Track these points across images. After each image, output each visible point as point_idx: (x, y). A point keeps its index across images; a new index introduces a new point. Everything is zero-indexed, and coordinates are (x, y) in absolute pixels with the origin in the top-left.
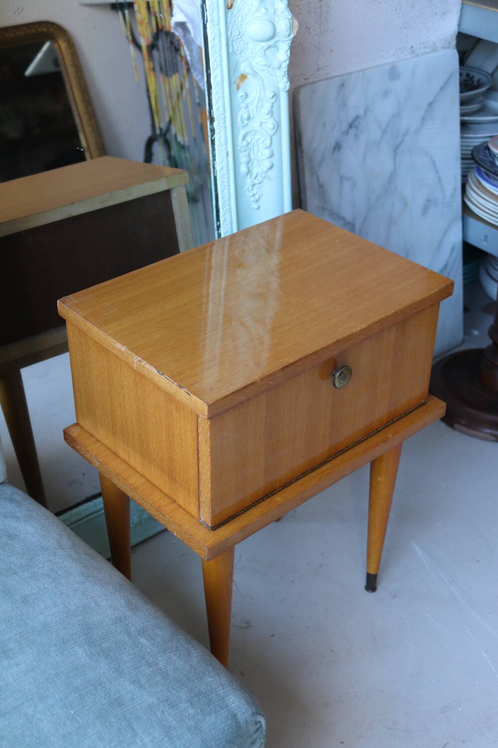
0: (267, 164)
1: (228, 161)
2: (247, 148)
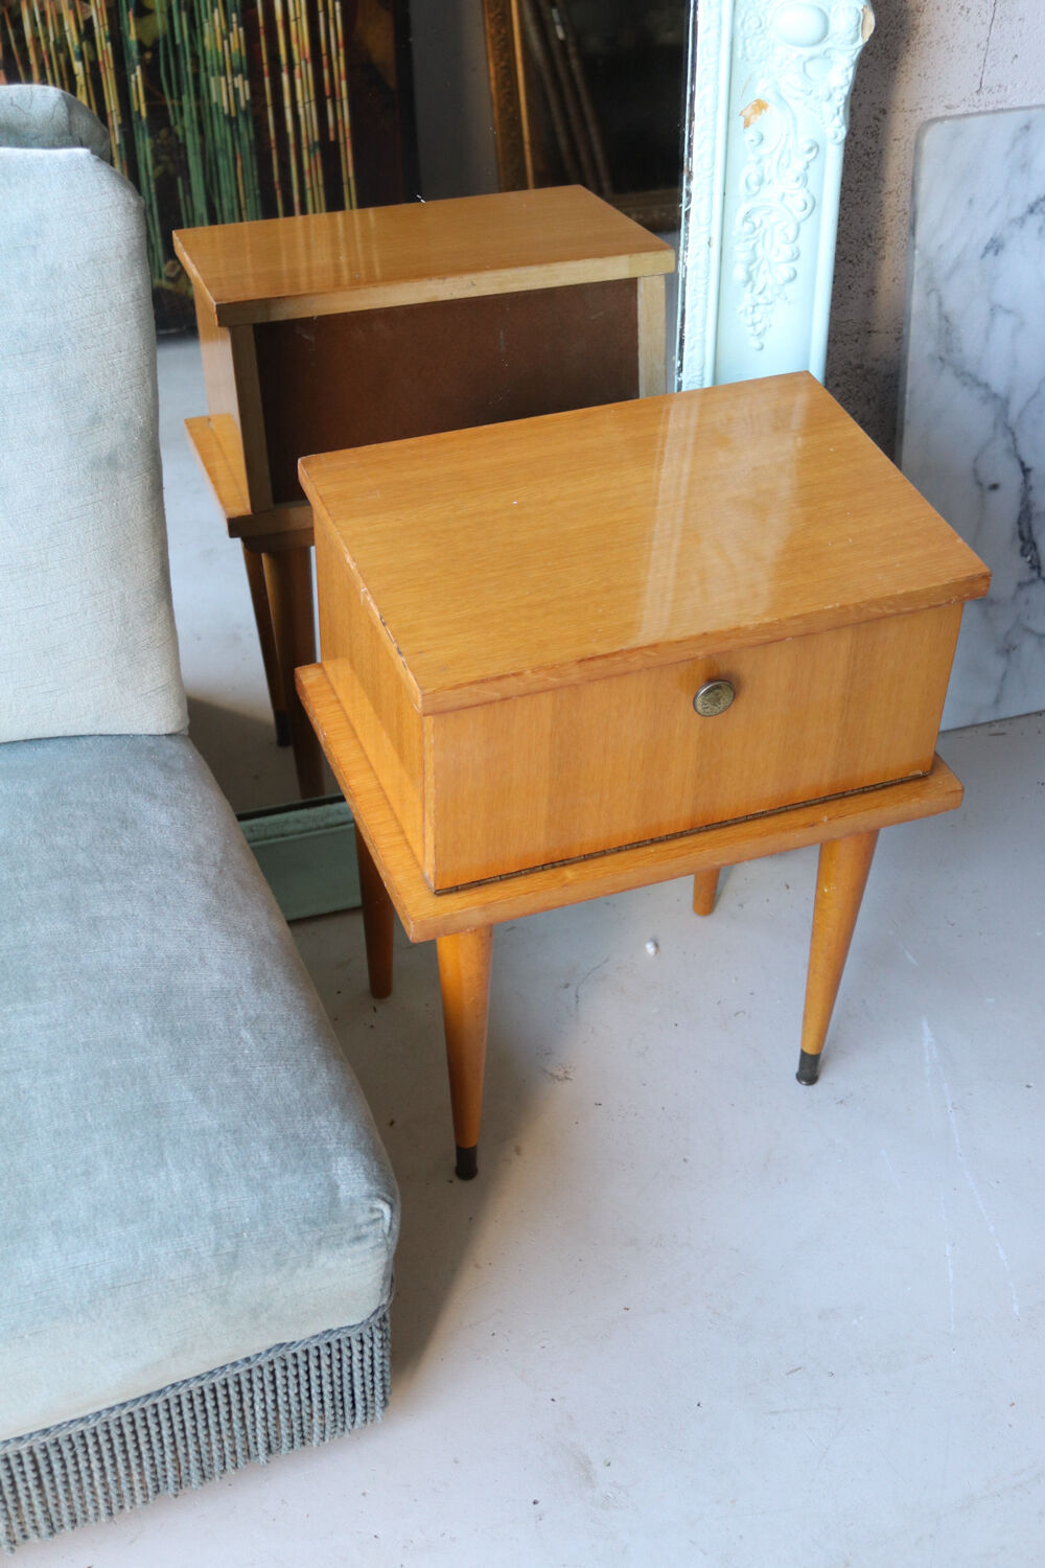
0: (786, 272)
1: (708, 256)
2: (750, 236)
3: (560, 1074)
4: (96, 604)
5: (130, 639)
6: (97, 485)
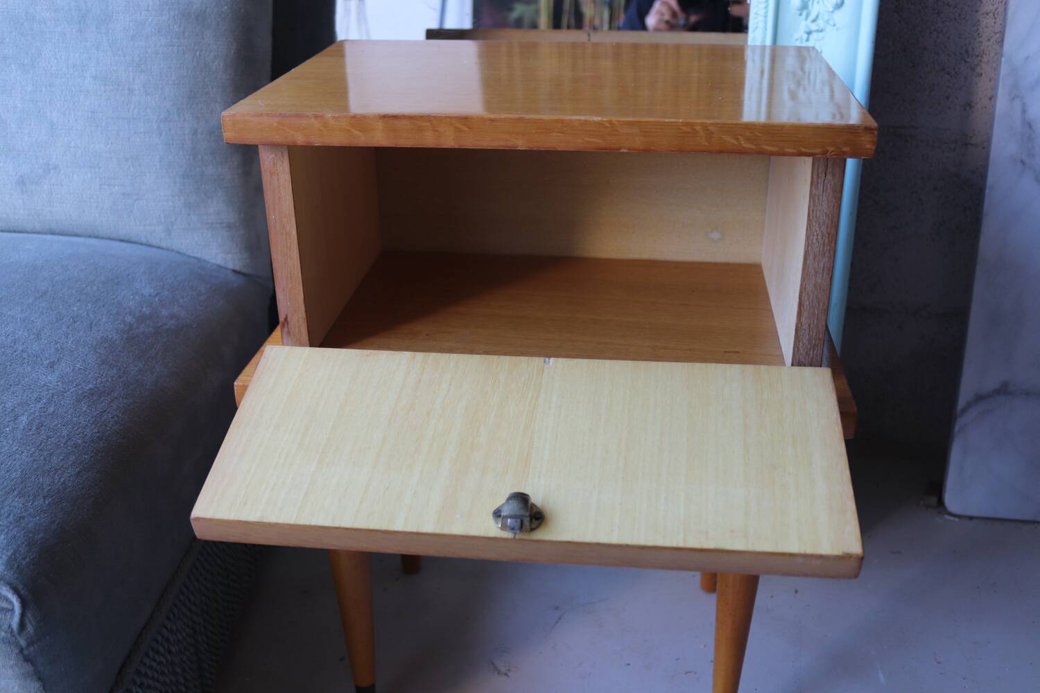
0: (834, 1)
3: (503, 669)
4: (170, 130)
5: (198, 169)
6: (184, 33)
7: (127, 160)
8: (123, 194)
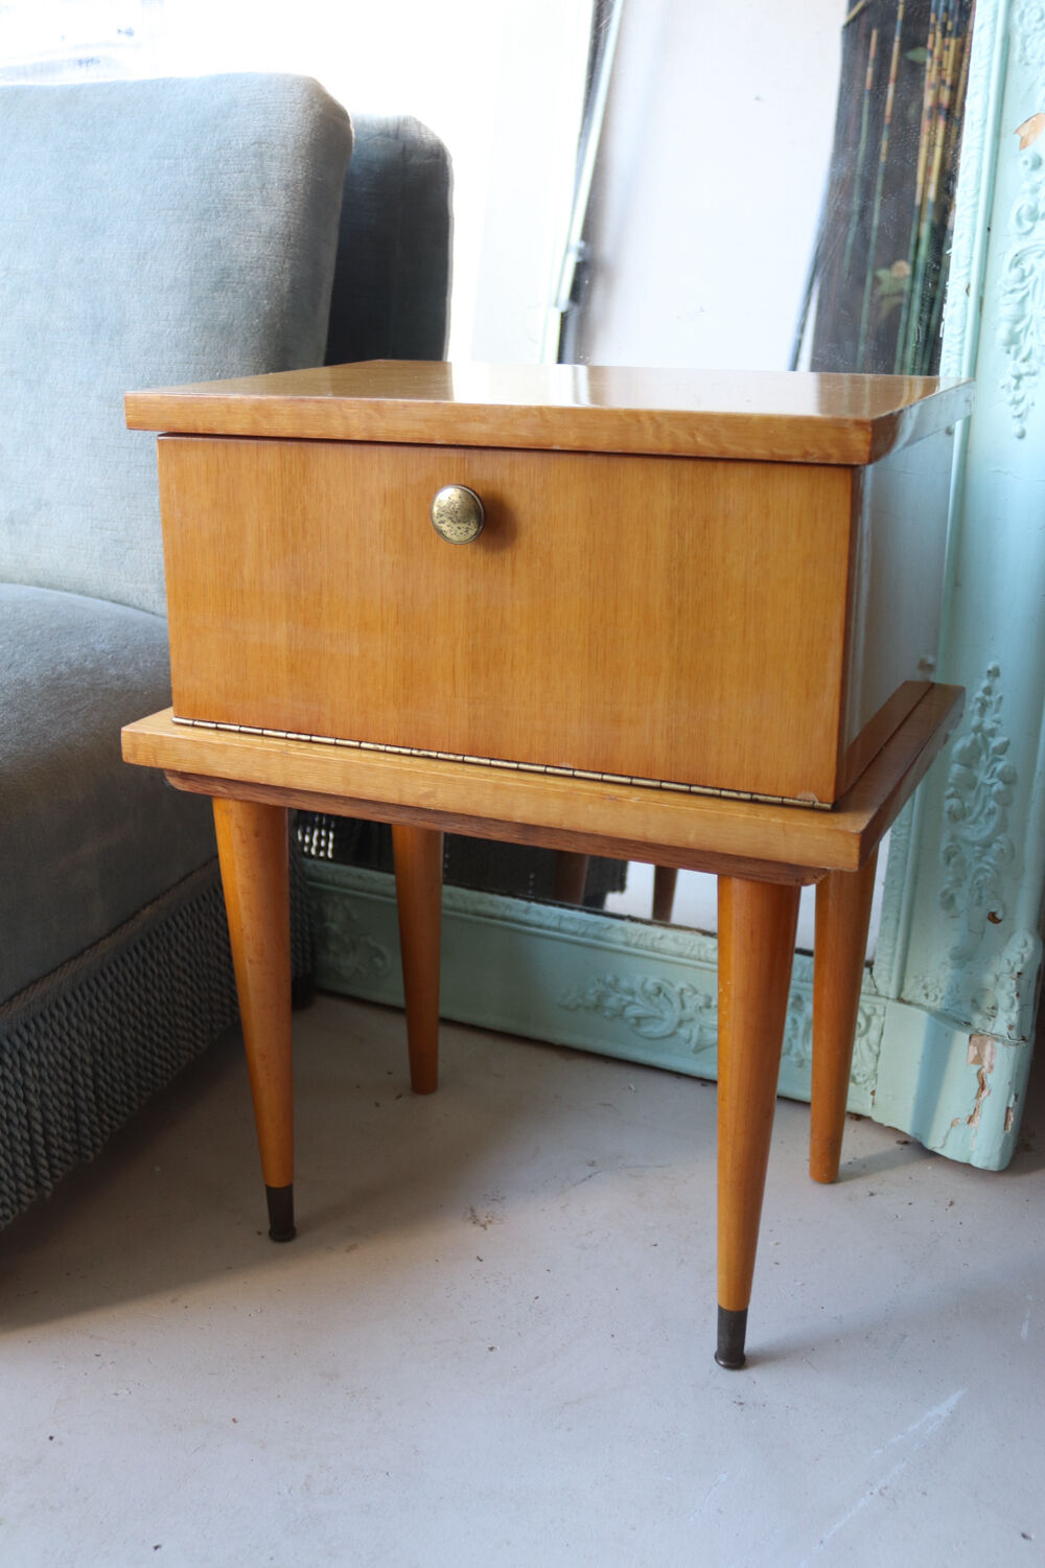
1: (966, 304)
2: (1018, 286)
3: (483, 1220)
6: (204, 348)
7: (123, 498)
8: (115, 541)
